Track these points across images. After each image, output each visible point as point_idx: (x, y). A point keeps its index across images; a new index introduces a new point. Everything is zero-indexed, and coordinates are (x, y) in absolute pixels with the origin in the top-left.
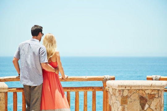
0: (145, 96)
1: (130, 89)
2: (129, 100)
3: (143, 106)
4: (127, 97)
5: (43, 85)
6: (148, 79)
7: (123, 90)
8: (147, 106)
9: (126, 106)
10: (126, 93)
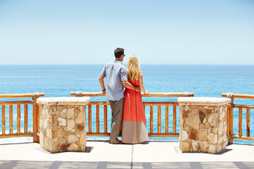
0: (203, 111)
1: (190, 105)
2: (190, 114)
3: (202, 120)
4: (188, 111)
5: (124, 100)
6: (223, 96)
7: (184, 106)
8: (205, 120)
9: (187, 119)
10: (187, 109)
